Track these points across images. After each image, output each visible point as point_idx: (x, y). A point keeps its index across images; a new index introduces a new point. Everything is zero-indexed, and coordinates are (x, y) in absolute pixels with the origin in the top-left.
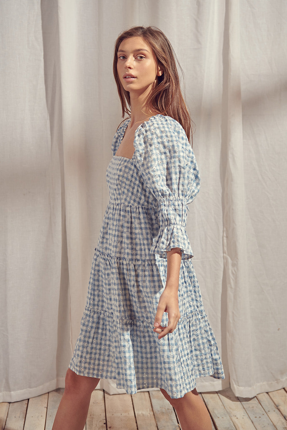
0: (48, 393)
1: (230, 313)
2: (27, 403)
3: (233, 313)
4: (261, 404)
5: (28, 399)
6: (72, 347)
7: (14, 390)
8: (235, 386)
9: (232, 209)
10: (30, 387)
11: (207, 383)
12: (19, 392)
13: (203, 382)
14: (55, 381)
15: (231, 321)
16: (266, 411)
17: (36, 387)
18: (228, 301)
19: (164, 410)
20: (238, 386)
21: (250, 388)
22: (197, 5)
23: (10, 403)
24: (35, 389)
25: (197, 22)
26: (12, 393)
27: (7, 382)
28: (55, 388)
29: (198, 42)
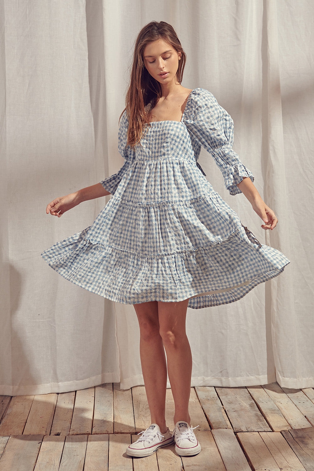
0: (95, 387)
1: (274, 301)
2: (75, 395)
3: (277, 300)
4: (306, 395)
5: (76, 391)
6: (117, 339)
7: (61, 381)
8: (280, 377)
9: (274, 200)
10: (77, 380)
11: (252, 377)
12: (66, 383)
13: (249, 376)
14: (100, 376)
15: (275, 310)
16: (310, 399)
17: (83, 379)
18: (272, 288)
19: (209, 398)
20: (283, 378)
21: (295, 379)
22: (236, 4)
23: (58, 394)
24: (81, 381)
25: (236, 20)
26: (60, 383)
27: (55, 373)
28: (100, 383)
29: (238, 39)
